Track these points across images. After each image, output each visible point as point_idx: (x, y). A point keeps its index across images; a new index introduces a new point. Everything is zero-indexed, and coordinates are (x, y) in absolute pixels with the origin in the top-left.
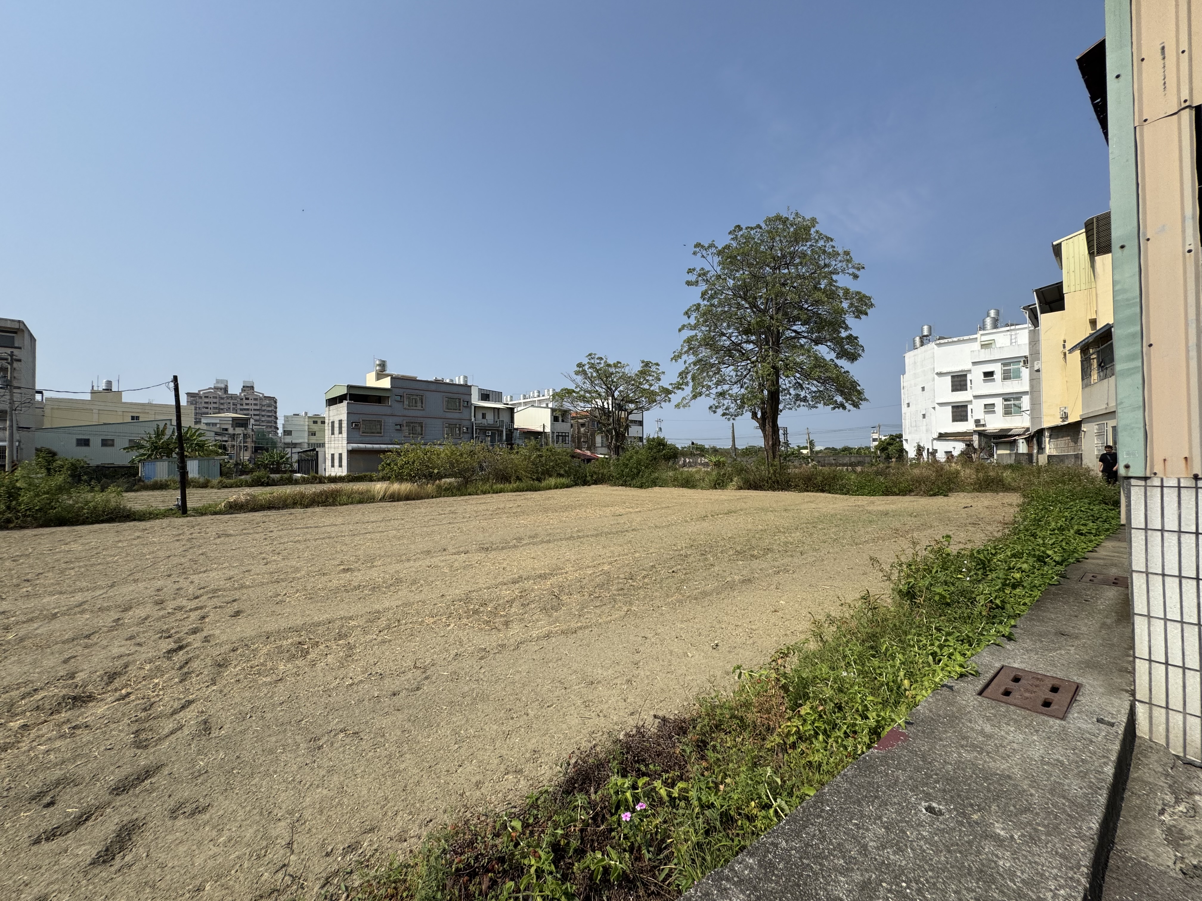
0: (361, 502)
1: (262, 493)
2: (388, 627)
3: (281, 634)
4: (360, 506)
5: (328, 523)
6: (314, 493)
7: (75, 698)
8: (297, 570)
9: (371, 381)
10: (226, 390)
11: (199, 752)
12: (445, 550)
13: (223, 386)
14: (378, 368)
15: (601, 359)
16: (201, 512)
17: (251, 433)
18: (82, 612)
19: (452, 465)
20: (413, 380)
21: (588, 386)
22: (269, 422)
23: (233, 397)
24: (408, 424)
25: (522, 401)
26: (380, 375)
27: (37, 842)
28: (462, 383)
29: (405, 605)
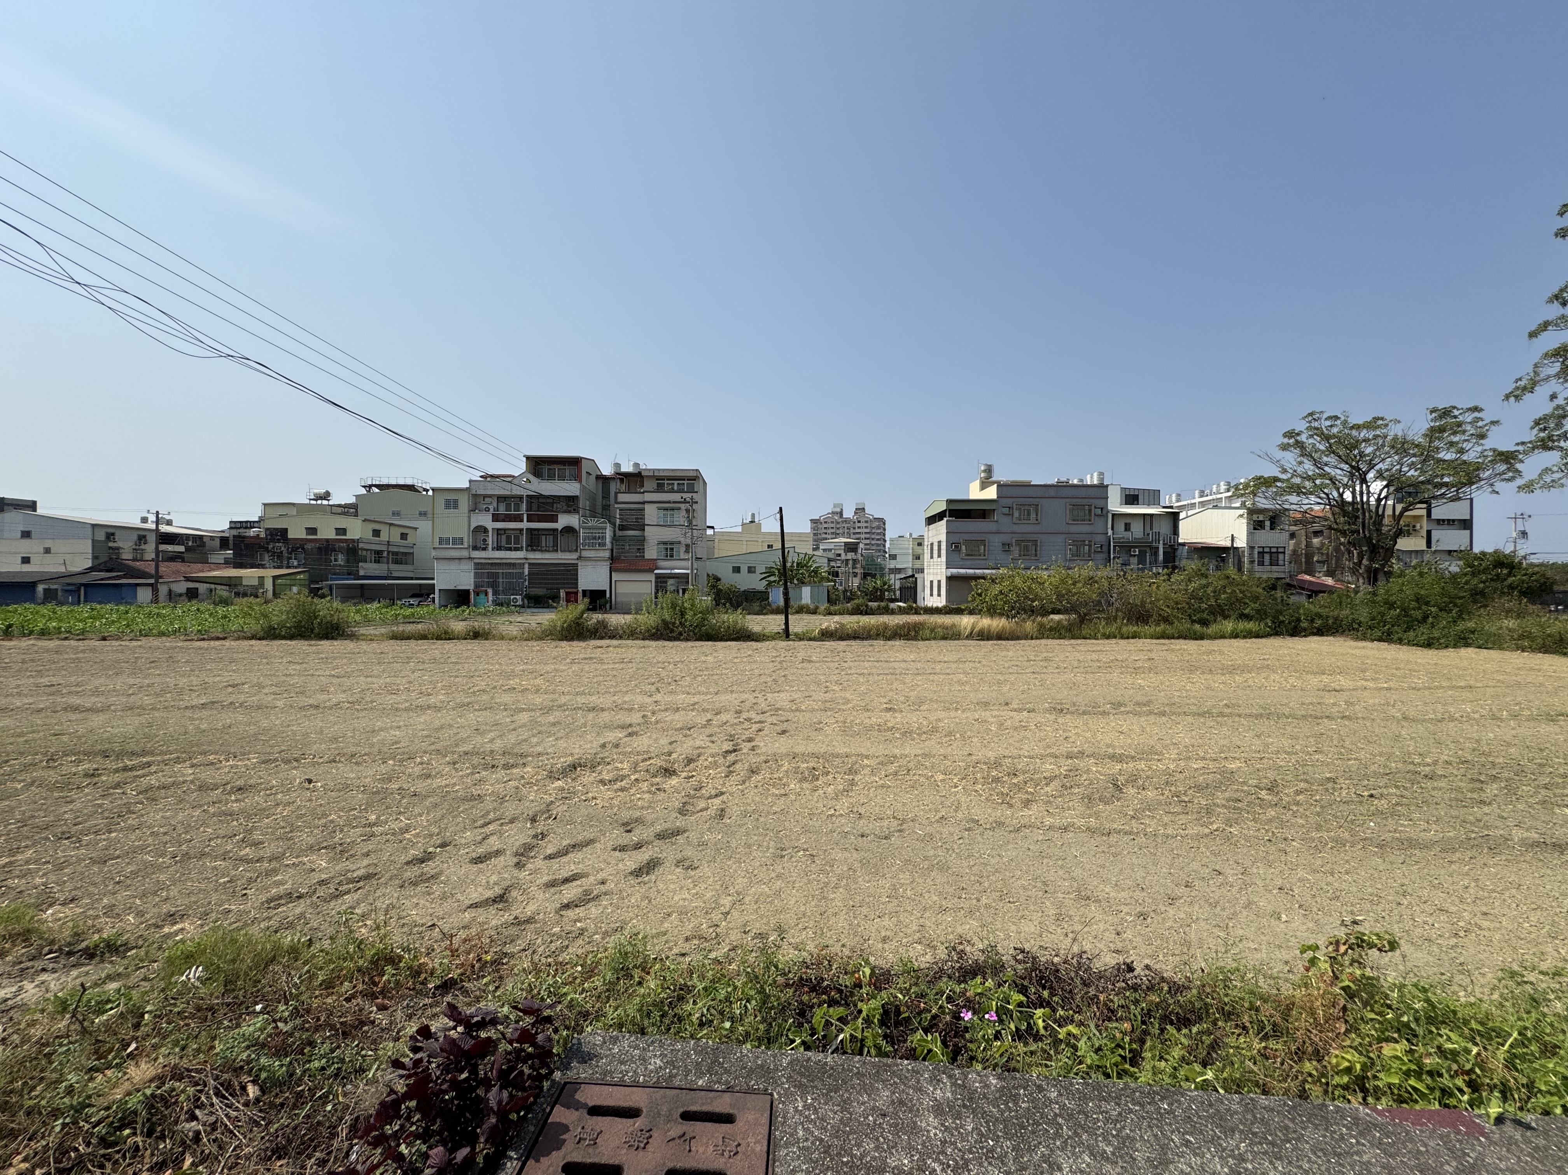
0: (944, 638)
1: (851, 621)
2: (896, 774)
3: (805, 757)
4: (943, 642)
5: (901, 658)
6: (898, 626)
7: (666, 770)
8: (848, 701)
9: (976, 493)
10: (841, 514)
11: (709, 829)
12: (1007, 704)
13: (839, 510)
14: (983, 475)
15: (1336, 418)
16: (800, 638)
17: (860, 558)
18: (692, 710)
19: (1060, 596)
20: (1027, 485)
21: (1308, 467)
22: (878, 545)
23: (847, 521)
24: (1019, 543)
25: (1197, 500)
26: (984, 485)
27: (615, 849)
28: (1096, 482)
29: (925, 755)
